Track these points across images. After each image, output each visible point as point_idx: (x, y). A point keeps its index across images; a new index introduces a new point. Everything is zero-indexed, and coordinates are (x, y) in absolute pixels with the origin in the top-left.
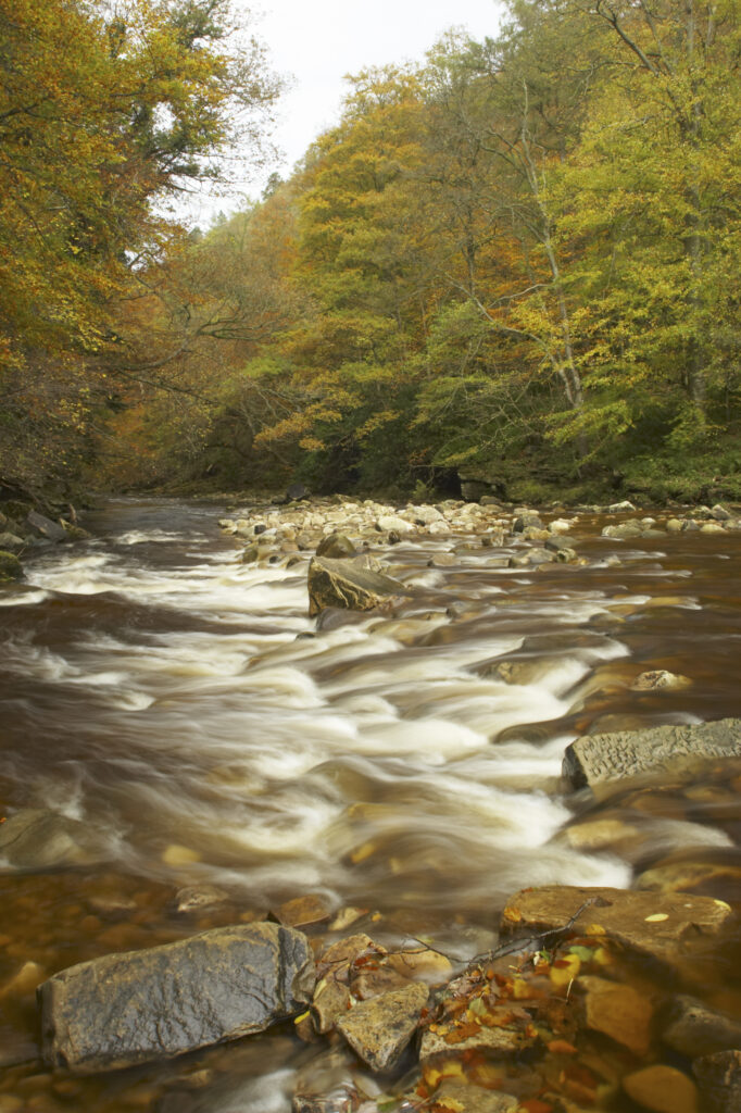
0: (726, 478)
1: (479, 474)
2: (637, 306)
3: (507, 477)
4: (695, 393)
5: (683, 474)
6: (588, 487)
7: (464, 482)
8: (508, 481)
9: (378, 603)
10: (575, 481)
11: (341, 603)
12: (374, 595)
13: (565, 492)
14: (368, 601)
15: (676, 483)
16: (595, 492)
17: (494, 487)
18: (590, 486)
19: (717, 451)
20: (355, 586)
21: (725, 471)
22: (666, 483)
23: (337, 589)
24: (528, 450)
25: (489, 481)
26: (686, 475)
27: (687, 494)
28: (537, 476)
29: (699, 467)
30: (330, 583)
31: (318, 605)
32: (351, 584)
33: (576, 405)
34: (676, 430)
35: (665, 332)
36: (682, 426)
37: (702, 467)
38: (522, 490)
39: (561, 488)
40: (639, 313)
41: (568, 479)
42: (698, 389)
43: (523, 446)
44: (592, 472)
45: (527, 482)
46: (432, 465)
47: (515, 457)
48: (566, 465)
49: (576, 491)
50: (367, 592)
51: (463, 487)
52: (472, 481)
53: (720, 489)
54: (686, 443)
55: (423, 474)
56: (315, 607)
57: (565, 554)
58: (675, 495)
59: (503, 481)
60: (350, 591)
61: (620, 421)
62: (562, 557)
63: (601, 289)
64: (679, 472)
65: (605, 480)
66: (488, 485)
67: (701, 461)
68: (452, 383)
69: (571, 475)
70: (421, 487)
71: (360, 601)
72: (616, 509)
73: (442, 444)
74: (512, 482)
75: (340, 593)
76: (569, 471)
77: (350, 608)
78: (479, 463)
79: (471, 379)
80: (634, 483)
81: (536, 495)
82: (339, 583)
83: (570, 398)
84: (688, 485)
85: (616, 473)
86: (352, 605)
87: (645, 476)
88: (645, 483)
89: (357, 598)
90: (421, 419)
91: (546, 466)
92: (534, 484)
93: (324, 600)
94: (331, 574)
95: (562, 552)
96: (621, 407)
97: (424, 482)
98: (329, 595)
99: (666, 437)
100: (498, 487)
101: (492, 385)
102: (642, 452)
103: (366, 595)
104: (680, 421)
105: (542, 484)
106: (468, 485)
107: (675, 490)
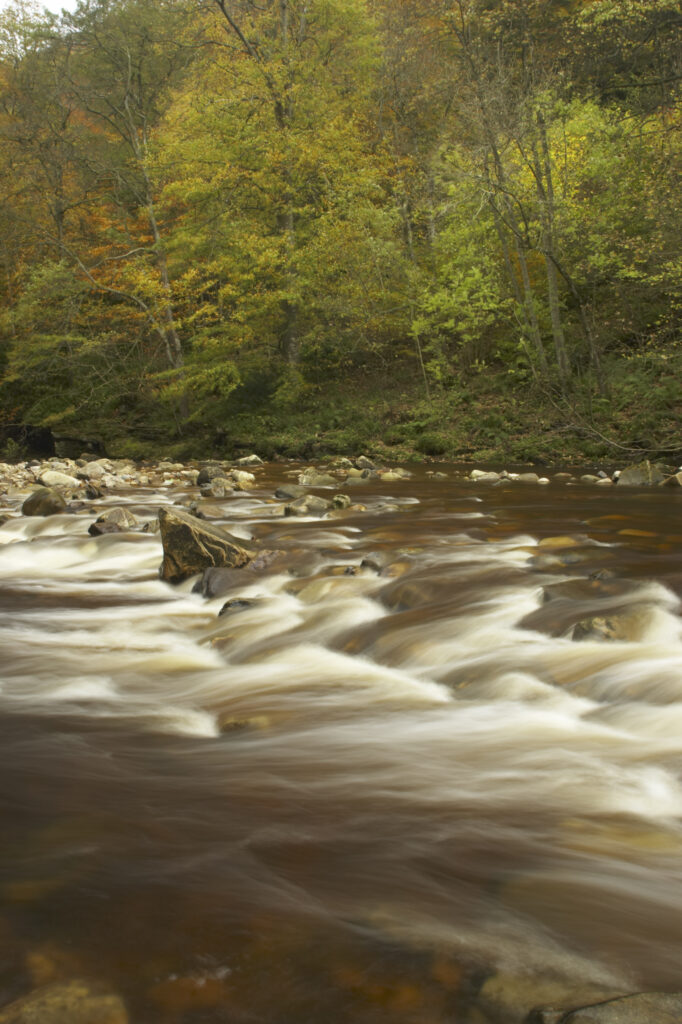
0: (327, 433)
1: (73, 432)
2: (244, 271)
3: (103, 435)
4: (290, 356)
5: (286, 430)
6: (190, 443)
7: (58, 440)
8: (104, 439)
9: (249, 559)
10: (176, 438)
11: (207, 562)
12: (244, 550)
13: (168, 449)
14: (237, 557)
15: (282, 439)
16: (198, 448)
17: (90, 445)
18: (191, 442)
19: (314, 410)
20: (221, 540)
21: (325, 428)
22: (271, 439)
23: (201, 544)
24: (123, 408)
25: (85, 439)
26: (288, 432)
27: (293, 449)
28: (134, 434)
29: (300, 424)
30: (193, 538)
31: (177, 566)
32: (216, 538)
33: (177, 365)
34: (280, 390)
35: (271, 297)
36: (285, 386)
37: (302, 424)
38: (121, 447)
39: (162, 445)
40: (246, 277)
41: (169, 436)
42: (292, 353)
43: (116, 405)
44: (193, 429)
45: (125, 440)
46: (24, 423)
47: (108, 416)
48: (166, 423)
49: (179, 447)
50: (235, 547)
51: (56, 445)
52: (67, 439)
53: (323, 444)
54: (289, 402)
55: (15, 433)
56: (173, 568)
57: (342, 500)
58: (281, 450)
59: (100, 439)
60: (217, 547)
61: (230, 379)
62: (339, 504)
63: (204, 254)
64: (282, 429)
65: (207, 437)
66: (83, 443)
67: (300, 418)
68: (50, 341)
69: (172, 432)
70: (12, 446)
71: (228, 558)
72: (246, 462)
73: (32, 403)
74: (109, 440)
75: (204, 549)
76: (170, 428)
77: (218, 565)
78: (72, 422)
79: (69, 338)
80: (238, 439)
81: (138, 452)
82: (202, 537)
83: (171, 359)
84: (292, 440)
85: (219, 430)
86: (220, 562)
87: (249, 432)
88: (250, 439)
89: (225, 555)
90: (12, 378)
91: (142, 424)
92: (134, 441)
93: (184, 558)
94: (192, 528)
95: (340, 499)
96: (231, 367)
97: (16, 440)
98: (191, 552)
99: (271, 396)
100: (94, 445)
101: (89, 345)
102: (242, 410)
103: (235, 551)
104: (282, 383)
105: (142, 442)
106: (62, 443)
107: (280, 445)
